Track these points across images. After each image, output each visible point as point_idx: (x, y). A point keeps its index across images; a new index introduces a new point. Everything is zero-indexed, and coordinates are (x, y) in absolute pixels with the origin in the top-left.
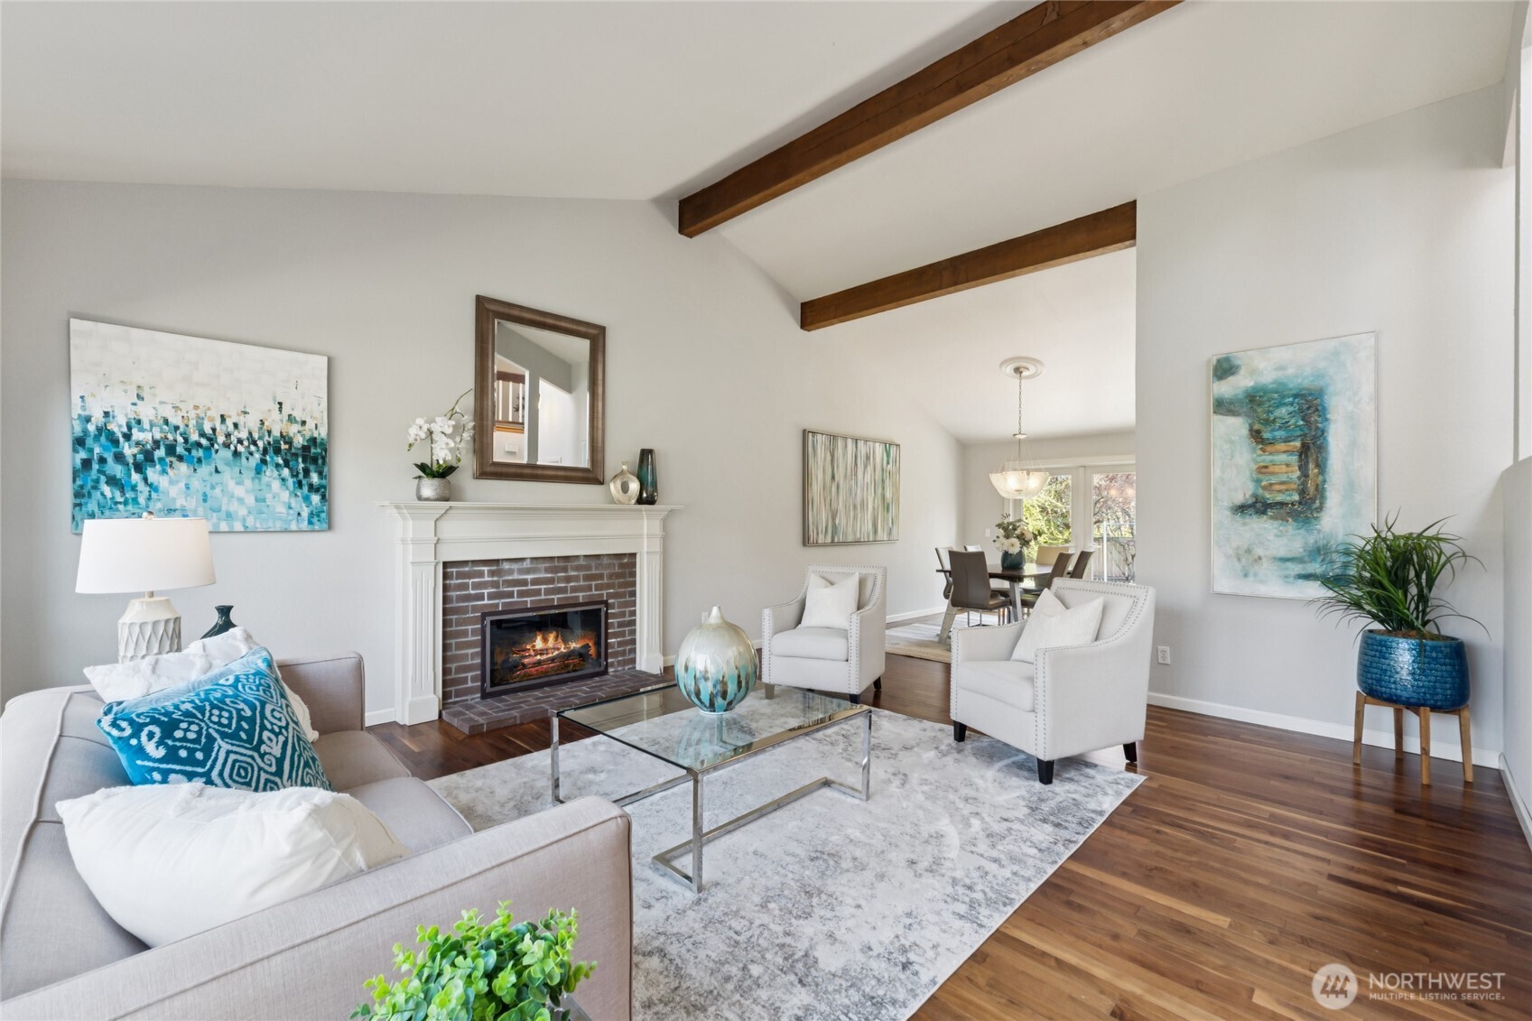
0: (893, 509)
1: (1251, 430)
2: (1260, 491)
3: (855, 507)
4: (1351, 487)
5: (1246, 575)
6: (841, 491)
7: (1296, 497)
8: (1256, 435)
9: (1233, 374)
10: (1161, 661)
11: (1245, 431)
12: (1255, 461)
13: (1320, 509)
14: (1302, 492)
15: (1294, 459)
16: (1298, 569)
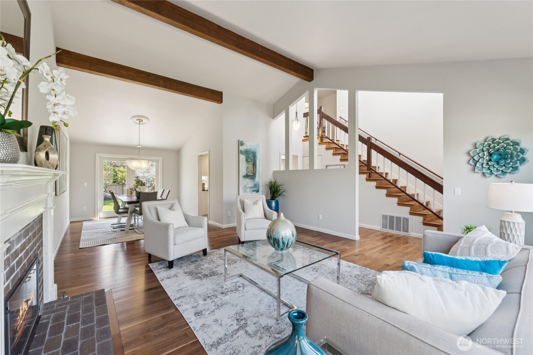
1: (246, 159)
2: (247, 173)
4: (259, 172)
5: (245, 192)
7: (252, 174)
8: (247, 160)
9: (243, 145)
10: (228, 216)
11: (245, 159)
12: (246, 165)
13: (255, 177)
14: (253, 173)
15: (252, 166)
16: (252, 189)
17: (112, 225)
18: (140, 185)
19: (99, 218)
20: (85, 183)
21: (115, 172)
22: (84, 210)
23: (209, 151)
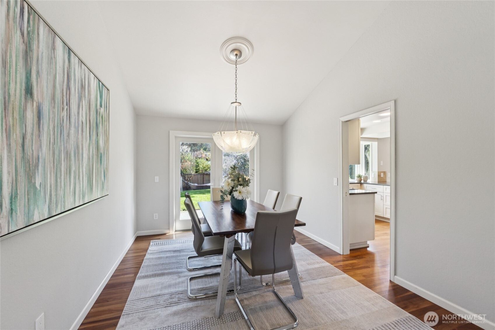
0: (104, 158)
3: (68, 154)
6: (45, 120)
17: (190, 270)
18: (241, 185)
19: (174, 231)
20: (156, 177)
21: (197, 163)
22: (155, 218)
23: (395, 101)
